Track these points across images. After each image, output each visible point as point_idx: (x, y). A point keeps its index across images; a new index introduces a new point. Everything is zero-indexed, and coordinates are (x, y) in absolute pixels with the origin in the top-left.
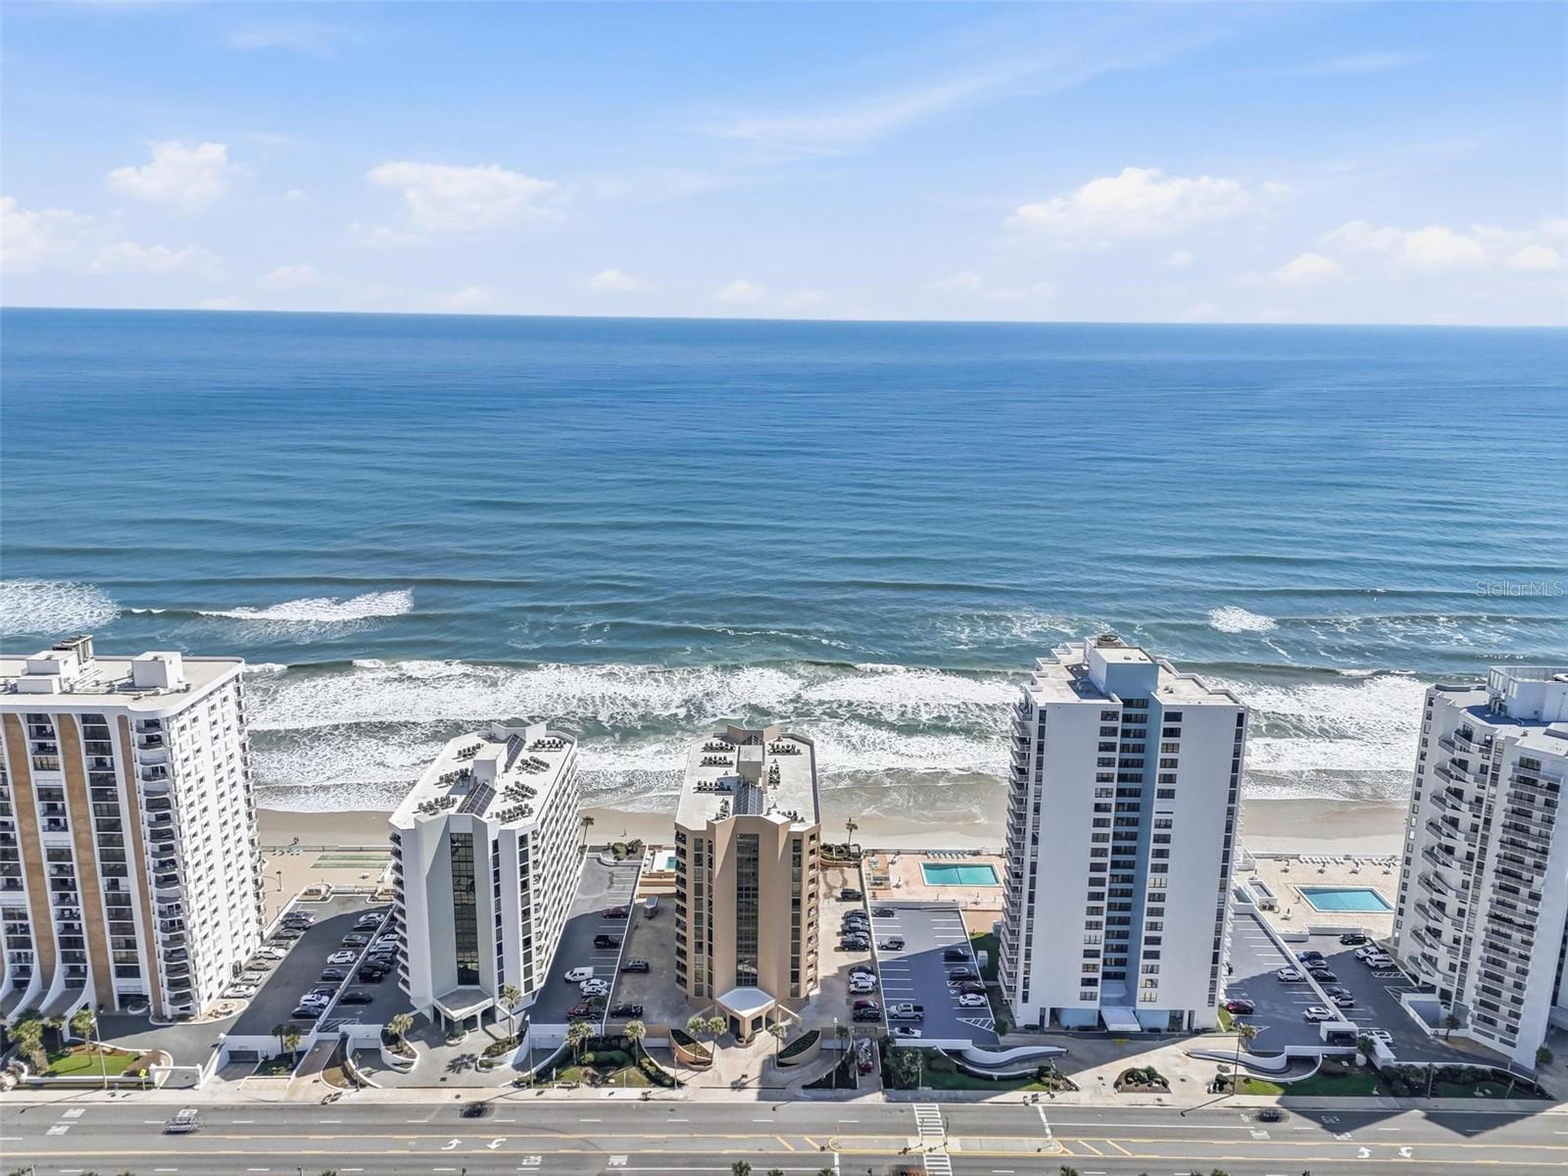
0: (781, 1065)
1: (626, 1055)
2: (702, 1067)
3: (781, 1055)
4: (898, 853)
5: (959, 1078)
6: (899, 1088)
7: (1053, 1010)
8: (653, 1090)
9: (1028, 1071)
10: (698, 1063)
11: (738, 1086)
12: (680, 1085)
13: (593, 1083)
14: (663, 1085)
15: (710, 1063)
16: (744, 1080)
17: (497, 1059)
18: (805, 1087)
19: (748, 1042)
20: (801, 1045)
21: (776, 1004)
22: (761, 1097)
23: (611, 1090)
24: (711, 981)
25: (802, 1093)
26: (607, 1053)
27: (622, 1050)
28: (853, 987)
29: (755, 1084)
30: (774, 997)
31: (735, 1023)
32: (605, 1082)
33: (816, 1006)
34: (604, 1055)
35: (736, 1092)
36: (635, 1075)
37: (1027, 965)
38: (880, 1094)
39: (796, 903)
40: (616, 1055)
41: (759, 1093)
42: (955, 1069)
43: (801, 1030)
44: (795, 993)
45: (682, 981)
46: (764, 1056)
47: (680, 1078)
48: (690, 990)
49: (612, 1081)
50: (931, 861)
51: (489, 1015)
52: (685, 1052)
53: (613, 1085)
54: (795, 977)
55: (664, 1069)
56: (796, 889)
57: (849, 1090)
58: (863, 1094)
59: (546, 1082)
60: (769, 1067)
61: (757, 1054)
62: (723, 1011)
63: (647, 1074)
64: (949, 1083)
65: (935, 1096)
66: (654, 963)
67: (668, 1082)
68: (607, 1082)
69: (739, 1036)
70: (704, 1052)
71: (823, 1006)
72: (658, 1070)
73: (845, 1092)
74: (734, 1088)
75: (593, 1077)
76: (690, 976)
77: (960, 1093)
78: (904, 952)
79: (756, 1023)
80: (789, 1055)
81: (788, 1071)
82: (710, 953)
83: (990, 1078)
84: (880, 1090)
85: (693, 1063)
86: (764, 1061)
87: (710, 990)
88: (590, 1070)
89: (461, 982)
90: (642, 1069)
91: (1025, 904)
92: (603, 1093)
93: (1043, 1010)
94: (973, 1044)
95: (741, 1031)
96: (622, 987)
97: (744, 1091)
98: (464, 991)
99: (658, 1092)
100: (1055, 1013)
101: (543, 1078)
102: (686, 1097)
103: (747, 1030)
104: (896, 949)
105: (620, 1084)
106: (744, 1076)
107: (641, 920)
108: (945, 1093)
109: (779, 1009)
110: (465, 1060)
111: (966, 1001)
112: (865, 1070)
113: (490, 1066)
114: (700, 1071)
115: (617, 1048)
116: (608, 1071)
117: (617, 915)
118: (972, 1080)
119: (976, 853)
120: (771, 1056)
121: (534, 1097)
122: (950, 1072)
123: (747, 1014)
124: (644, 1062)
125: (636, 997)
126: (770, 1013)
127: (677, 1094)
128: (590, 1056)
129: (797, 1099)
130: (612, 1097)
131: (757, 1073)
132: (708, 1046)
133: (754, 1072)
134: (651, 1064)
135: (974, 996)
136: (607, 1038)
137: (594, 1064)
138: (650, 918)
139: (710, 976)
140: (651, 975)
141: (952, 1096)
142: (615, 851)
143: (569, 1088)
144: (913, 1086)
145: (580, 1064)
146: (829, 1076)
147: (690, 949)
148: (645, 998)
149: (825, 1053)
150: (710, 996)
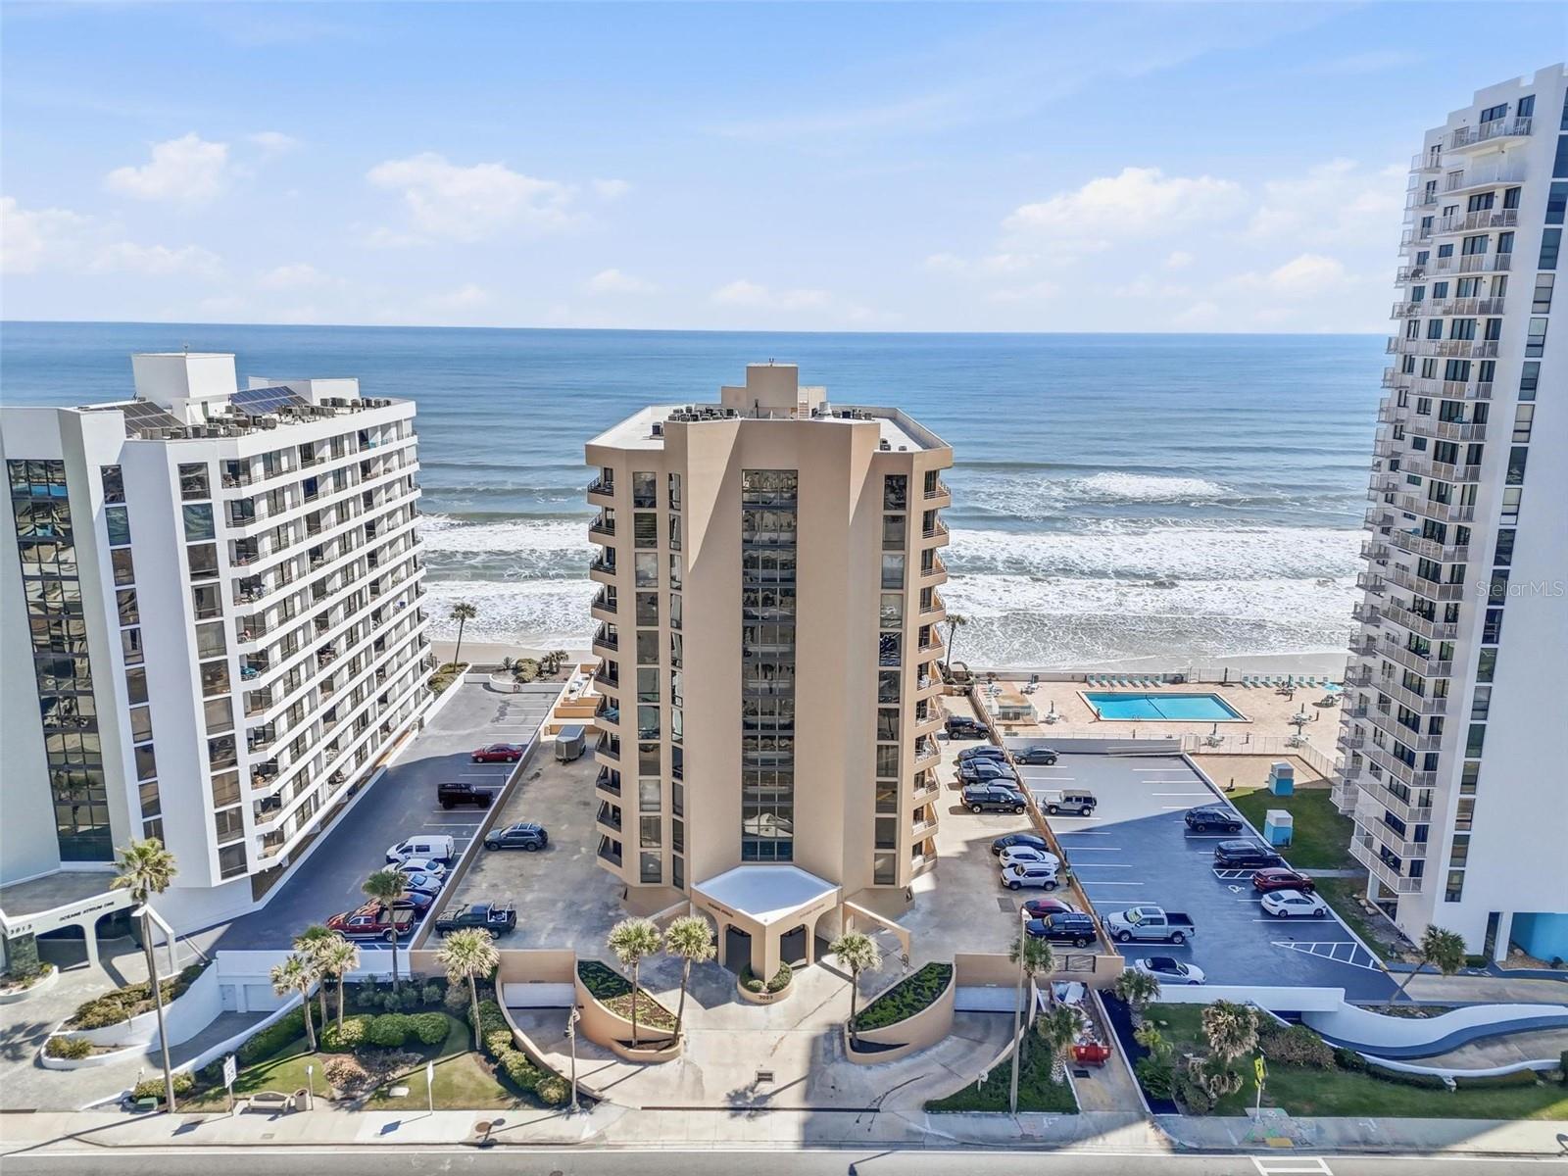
0: (862, 1047)
1: (456, 1024)
2: (649, 1052)
3: (859, 1021)
4: (1035, 679)
5: (1347, 1085)
6: (1195, 1112)
7: (1518, 918)
8: (513, 1117)
9: (1533, 1064)
10: (642, 1043)
11: (746, 1104)
12: (588, 1100)
13: (349, 1101)
14: (537, 1101)
15: (672, 1041)
16: (765, 1088)
17: (100, 1035)
18: (932, 1107)
19: (773, 989)
20: (910, 997)
21: (841, 900)
22: (811, 1138)
23: (390, 1117)
24: (678, 843)
25: (927, 1124)
26: (399, 1017)
27: (448, 1011)
28: (1010, 875)
29: (792, 1097)
30: (835, 884)
31: (738, 941)
32: (382, 1096)
33: (931, 913)
34: (390, 1024)
35: (742, 1122)
36: (470, 1075)
37: (1467, 808)
38: (1145, 1128)
39: (890, 646)
40: (424, 1023)
41: (806, 1125)
42: (1330, 1057)
43: (905, 961)
44: (886, 876)
45: (612, 851)
46: (813, 1026)
47: (591, 1084)
48: (629, 871)
49: (401, 1091)
50: (1097, 689)
51: (120, 930)
52: (610, 1017)
53: (403, 1105)
54: (886, 837)
55: (555, 1060)
56: (892, 610)
57: (1057, 1118)
58: (1100, 1131)
59: (215, 1098)
60: (829, 1052)
61: (797, 1020)
62: (709, 911)
63: (502, 1073)
64: (1331, 1096)
65: (1307, 1135)
66: (558, 833)
67: (553, 1093)
68: (385, 1096)
69: (749, 974)
70: (659, 1014)
71: (944, 914)
72: (531, 1061)
73: (1046, 1122)
74: (736, 1110)
75: (353, 1081)
76: (629, 836)
77: (1372, 1125)
78: (1096, 819)
79: (793, 944)
80: (878, 1024)
81: (884, 1063)
82: (678, 774)
83: (1435, 1085)
84: (1143, 1118)
85: (628, 1044)
86: (815, 1041)
87: (678, 864)
88: (349, 1064)
89: (66, 856)
90: (491, 1057)
91: (1468, 648)
92: (368, 1124)
93: (1494, 918)
94: (1347, 998)
95: (755, 965)
96: (478, 878)
97: (765, 1120)
98: (74, 875)
99: (522, 1122)
100: (1525, 925)
101: (205, 1086)
102: (602, 1136)
103: (768, 958)
104: (1080, 813)
105: (418, 1102)
106: (765, 1077)
107: (547, 763)
108: (1329, 1124)
109: (847, 912)
110: (18, 1038)
111: (1282, 906)
112: (1090, 1061)
113: (78, 1052)
114: (645, 1063)
115: (437, 1005)
116: (394, 1067)
117: (500, 756)
118: (1386, 1092)
119: (1178, 680)
120: (835, 1030)
121: (166, 1137)
122: (1317, 1066)
123: (773, 919)
124: (498, 1042)
125: (508, 895)
126: (824, 921)
127: (580, 1126)
128: (352, 1027)
129: (914, 1141)
130: (390, 1137)
131: (797, 1070)
132: (669, 1000)
133: (791, 1066)
134: (514, 1045)
135: (1294, 894)
136: (415, 983)
137: (366, 1048)
138: (566, 762)
139: (678, 829)
140: (551, 855)
141: (1355, 1135)
142: (517, 670)
143: (277, 1112)
144: (1233, 1105)
145: (323, 1047)
146: (1000, 1074)
147: (628, 764)
148: (529, 897)
149: (974, 1022)
150: (678, 882)
